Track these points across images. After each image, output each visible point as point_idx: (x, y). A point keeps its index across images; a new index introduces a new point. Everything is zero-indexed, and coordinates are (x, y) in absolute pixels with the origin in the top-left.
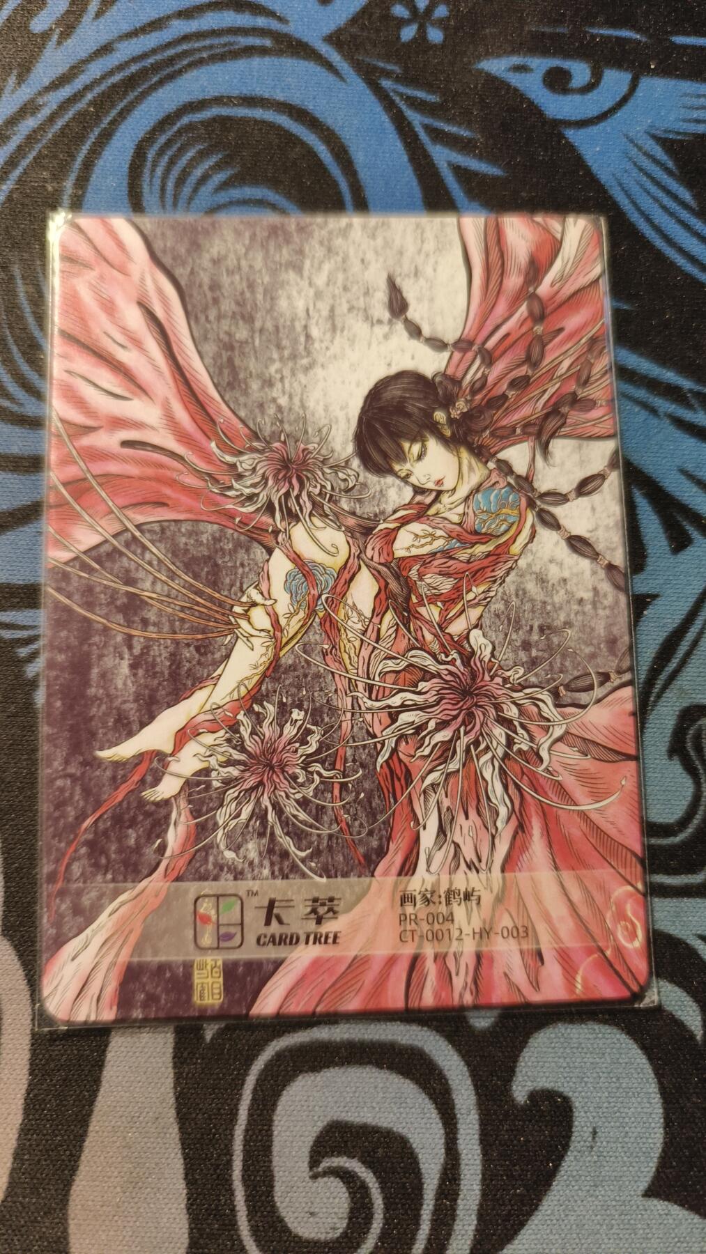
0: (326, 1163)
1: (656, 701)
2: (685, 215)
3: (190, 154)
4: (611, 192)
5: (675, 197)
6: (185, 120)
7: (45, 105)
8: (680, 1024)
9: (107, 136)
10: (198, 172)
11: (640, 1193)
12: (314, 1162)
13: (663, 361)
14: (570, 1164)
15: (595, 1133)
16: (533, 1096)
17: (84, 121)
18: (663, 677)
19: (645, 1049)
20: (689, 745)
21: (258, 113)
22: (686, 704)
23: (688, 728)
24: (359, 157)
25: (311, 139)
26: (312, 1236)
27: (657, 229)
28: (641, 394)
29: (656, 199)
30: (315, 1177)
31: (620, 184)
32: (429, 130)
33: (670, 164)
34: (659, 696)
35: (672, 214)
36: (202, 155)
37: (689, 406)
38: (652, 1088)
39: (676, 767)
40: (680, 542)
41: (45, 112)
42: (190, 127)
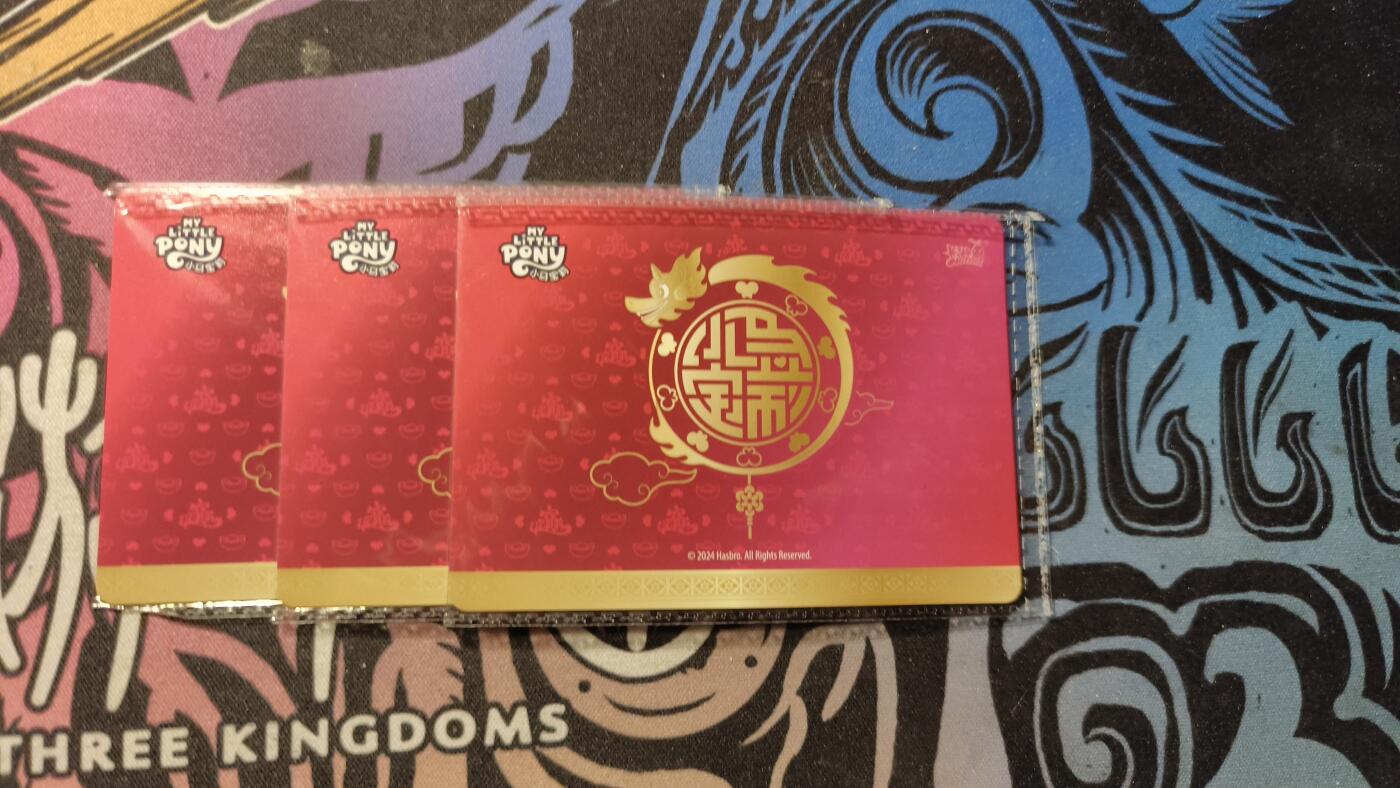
0: (1094, 732)
1: (1264, 413)
2: (1247, 76)
3: (916, 54)
4: (1198, 64)
5: (1242, 65)
6: (908, 31)
7: (811, 22)
8: (1304, 623)
9: (857, 44)
10: (923, 67)
11: (1292, 734)
12: (1086, 732)
13: (1245, 181)
14: (1247, 720)
15: (1259, 698)
16: (1219, 677)
17: (840, 34)
18: (1268, 396)
19: (1285, 641)
20: (1289, 440)
21: (957, 23)
22: (1285, 413)
23: (1288, 428)
24: (1029, 50)
25: (995, 39)
26: (1091, 780)
27: (1231, 88)
28: (1233, 205)
29: (1229, 67)
30: (1087, 742)
31: (1204, 58)
32: (1074, 28)
33: (1236, 41)
34: (1266, 409)
35: (1240, 77)
36: (924, 55)
37: (1265, 211)
38: (1292, 666)
39: (1283, 454)
40: (1268, 305)
41: (812, 28)
42: (911, 36)
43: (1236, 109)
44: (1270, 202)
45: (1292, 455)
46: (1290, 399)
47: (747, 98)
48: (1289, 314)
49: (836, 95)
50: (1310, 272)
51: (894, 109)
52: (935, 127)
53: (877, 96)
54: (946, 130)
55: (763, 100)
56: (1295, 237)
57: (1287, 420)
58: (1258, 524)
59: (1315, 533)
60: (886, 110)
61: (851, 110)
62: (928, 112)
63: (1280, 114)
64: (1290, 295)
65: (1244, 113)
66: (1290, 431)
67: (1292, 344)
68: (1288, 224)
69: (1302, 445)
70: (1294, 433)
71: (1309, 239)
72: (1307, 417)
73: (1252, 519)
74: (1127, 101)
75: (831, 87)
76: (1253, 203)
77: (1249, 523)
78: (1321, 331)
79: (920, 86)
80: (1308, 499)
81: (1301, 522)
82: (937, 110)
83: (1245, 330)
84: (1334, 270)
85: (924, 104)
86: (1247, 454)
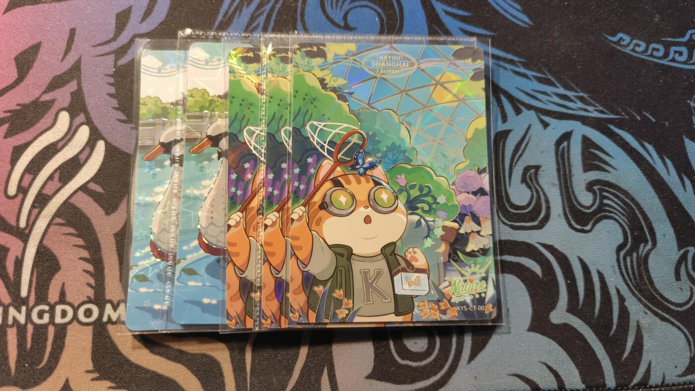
43: (504, 17)
44: (520, 62)
45: (529, 187)
46: (528, 159)
47: (255, 12)
48: (529, 116)
49: (299, 10)
50: (540, 96)
51: (328, 17)
52: (348, 25)
53: (320, 11)
54: (354, 27)
55: (262, 13)
56: (533, 79)
57: (527, 169)
58: (510, 221)
59: (540, 226)
60: (324, 17)
61: (306, 18)
62: (345, 17)
63: (526, 19)
64: (530, 107)
65: (507, 19)
66: (528, 174)
67: (530, 132)
68: (530, 73)
69: (534, 182)
70: (530, 177)
71: (540, 80)
72: (537, 168)
73: (507, 219)
74: (447, 13)
75: (296, 7)
76: (511, 62)
77: (506, 221)
78: (546, 125)
79: (341, 7)
80: (537, 210)
81: (533, 220)
82: (349, 17)
83: (507, 124)
84: (553, 95)
85: (343, 15)
86: (505, 186)
